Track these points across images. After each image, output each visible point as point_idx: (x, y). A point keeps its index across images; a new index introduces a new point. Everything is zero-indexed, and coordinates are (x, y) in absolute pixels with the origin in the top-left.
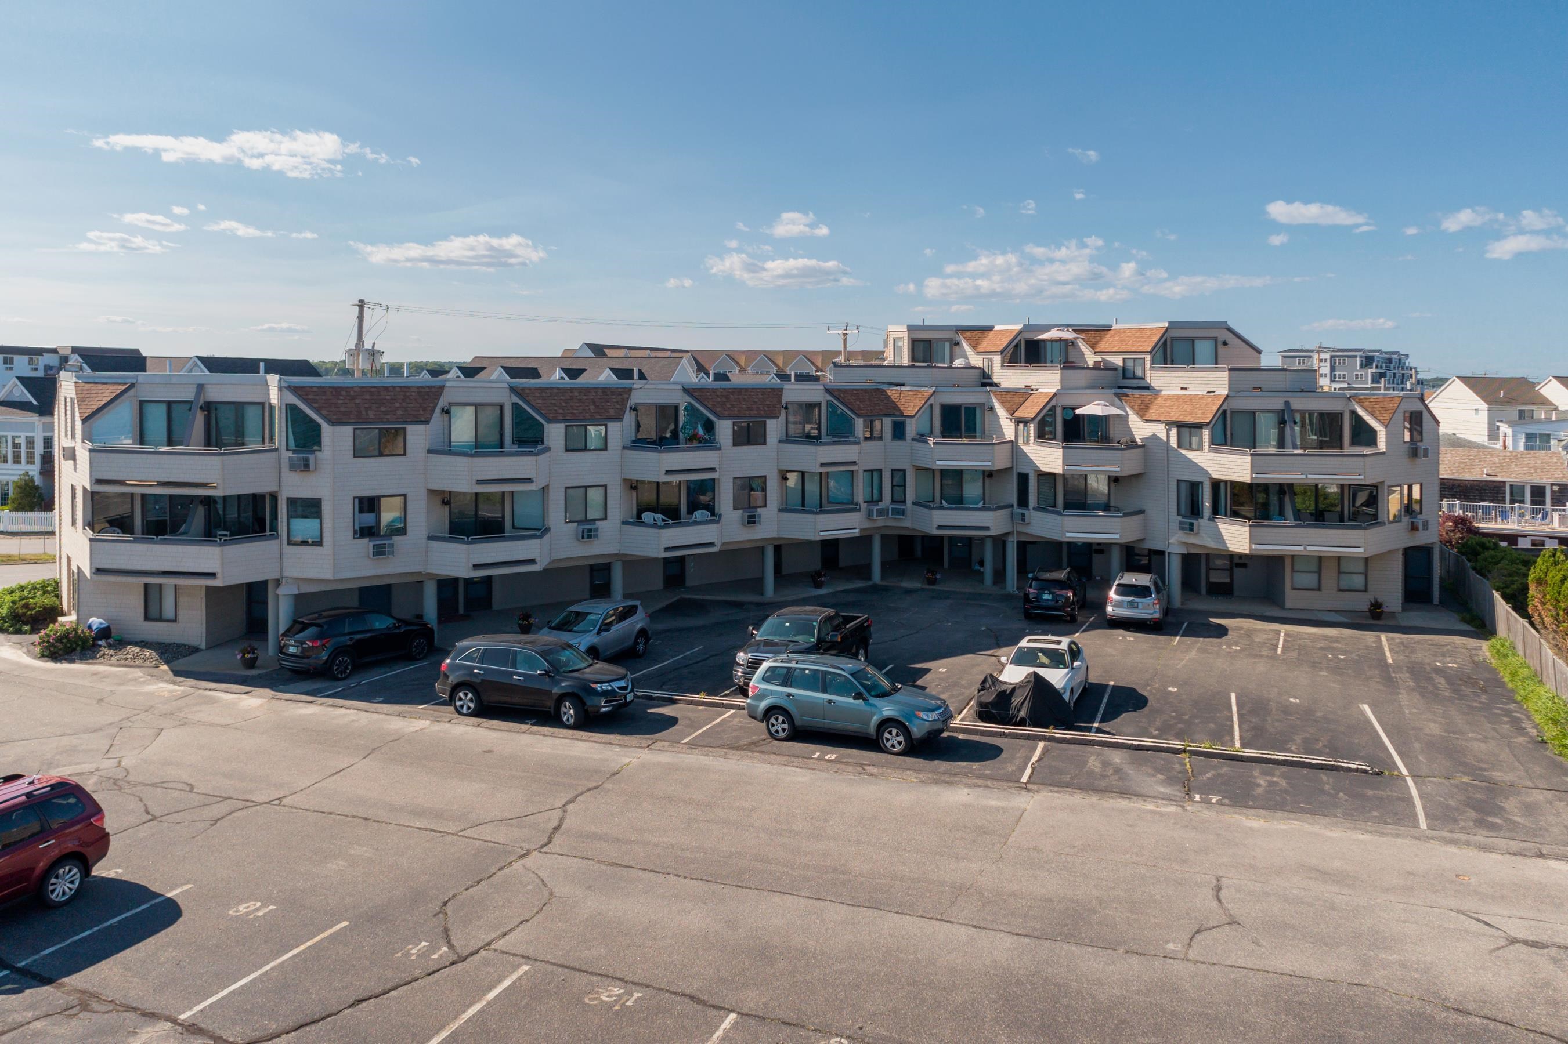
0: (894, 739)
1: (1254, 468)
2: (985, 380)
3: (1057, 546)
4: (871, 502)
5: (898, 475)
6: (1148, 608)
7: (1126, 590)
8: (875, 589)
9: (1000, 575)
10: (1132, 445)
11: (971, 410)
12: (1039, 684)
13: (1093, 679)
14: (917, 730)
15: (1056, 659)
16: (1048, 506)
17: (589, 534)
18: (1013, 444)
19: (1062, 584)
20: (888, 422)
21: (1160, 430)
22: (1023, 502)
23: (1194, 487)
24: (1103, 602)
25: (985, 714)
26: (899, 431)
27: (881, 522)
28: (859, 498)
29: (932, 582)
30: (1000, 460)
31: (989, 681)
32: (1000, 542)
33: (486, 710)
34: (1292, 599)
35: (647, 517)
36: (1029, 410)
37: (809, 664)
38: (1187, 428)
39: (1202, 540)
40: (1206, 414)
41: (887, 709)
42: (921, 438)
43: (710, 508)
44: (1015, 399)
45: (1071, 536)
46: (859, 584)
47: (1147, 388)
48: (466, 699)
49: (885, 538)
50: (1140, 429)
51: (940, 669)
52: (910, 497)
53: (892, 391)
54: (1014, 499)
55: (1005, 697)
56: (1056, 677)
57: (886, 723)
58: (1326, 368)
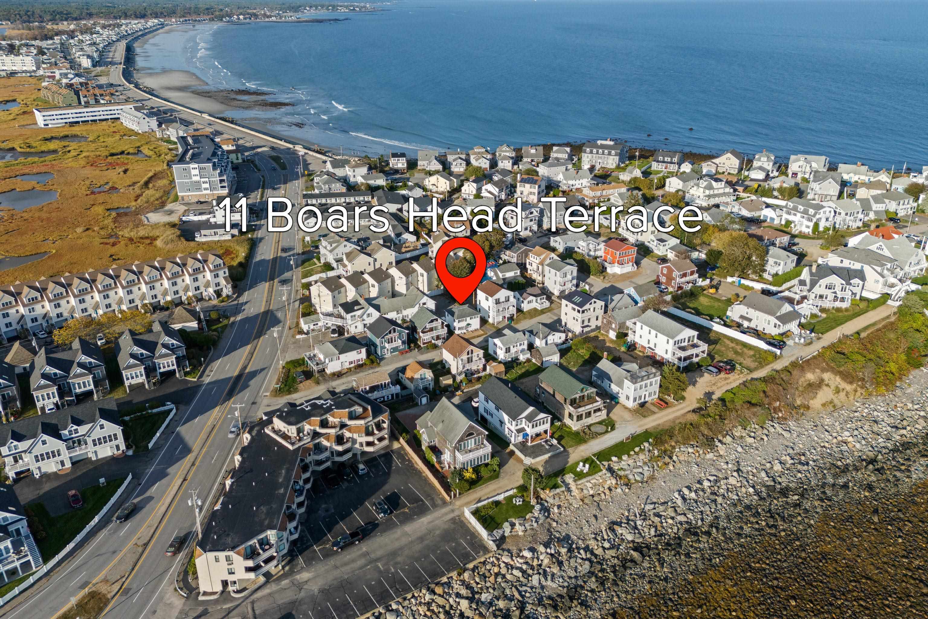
58: (196, 172)
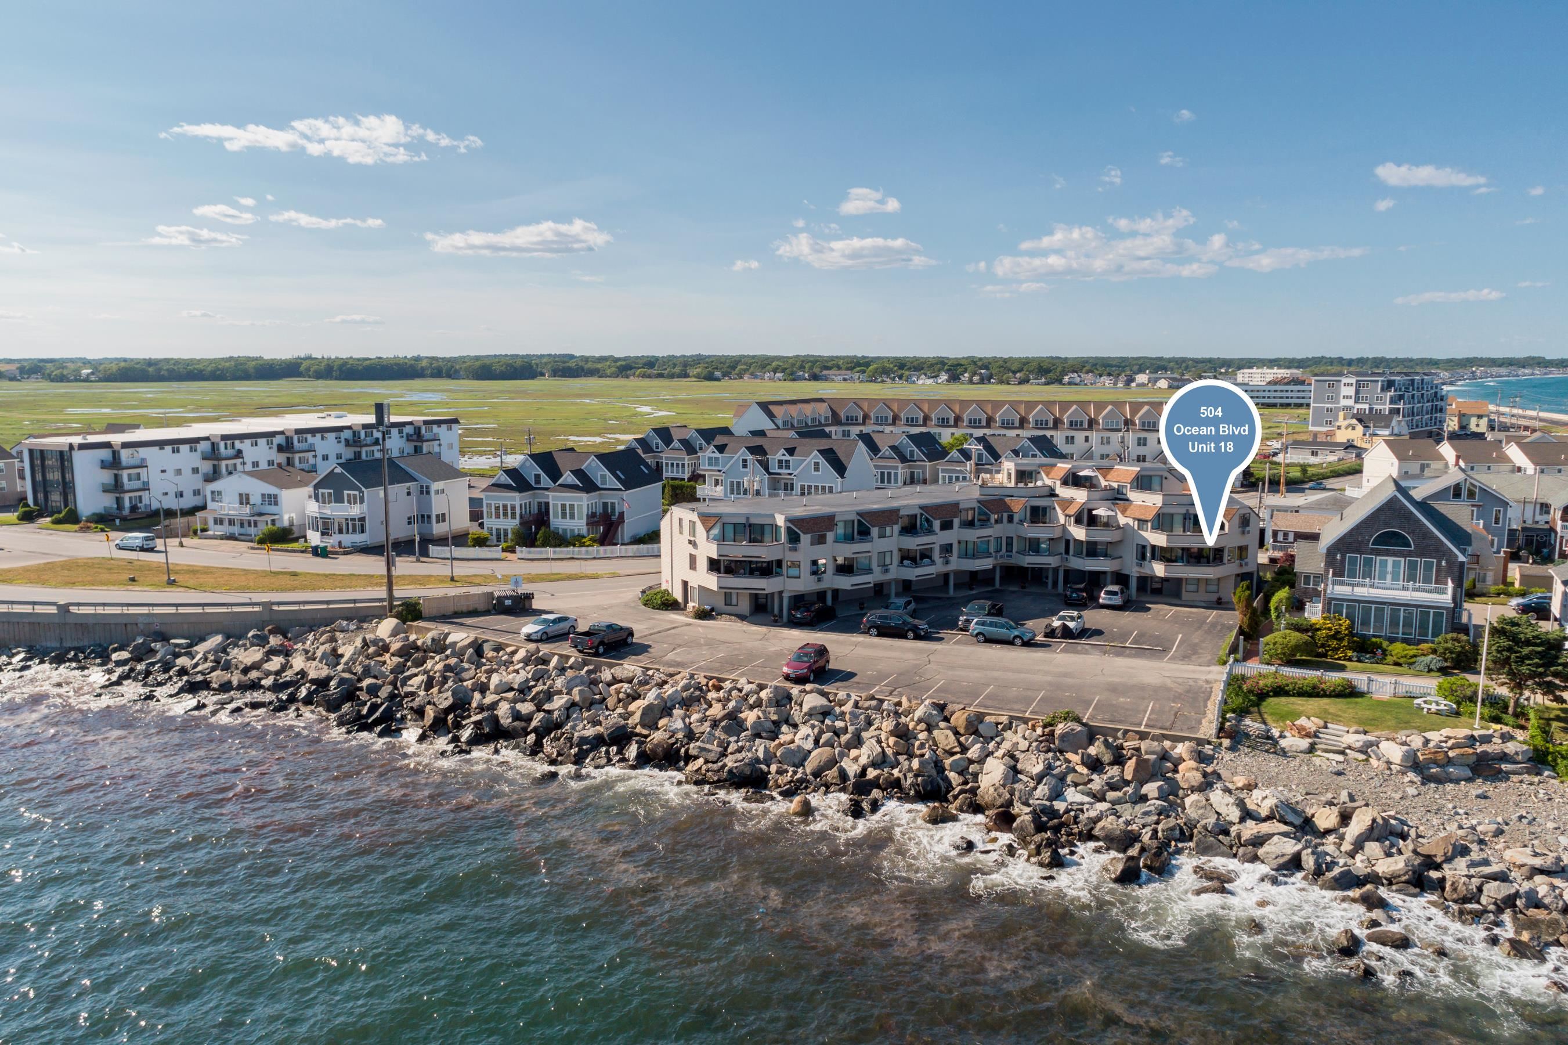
0: (1018, 641)
1: (1168, 541)
2: (1053, 494)
3: (1083, 572)
4: (997, 552)
5: (1010, 540)
6: (1117, 600)
7: (1108, 593)
8: (997, 591)
9: (1055, 584)
10: (1118, 527)
11: (1045, 509)
12: (1065, 627)
13: (1087, 626)
14: (1025, 639)
15: (1072, 619)
16: (1078, 554)
17: (887, 571)
18: (1064, 526)
19: (1081, 590)
20: (1005, 515)
21: (1130, 521)
22: (1067, 552)
23: (1144, 547)
24: (1099, 597)
25: (1046, 635)
26: (1010, 519)
27: (1000, 561)
28: (992, 550)
29: (1023, 587)
30: (1057, 534)
31: (1049, 626)
32: (1056, 570)
33: (881, 634)
34: (1185, 596)
35: (906, 562)
36: (1073, 510)
37: (989, 619)
38: (1142, 522)
39: (1145, 571)
40: (1149, 516)
41: (1016, 633)
42: (1021, 522)
43: (930, 557)
44: (1066, 503)
45: (1088, 568)
46: (990, 589)
47: (1127, 500)
48: (874, 631)
49: (1001, 567)
50: (1122, 520)
51: (1030, 624)
52: (1015, 549)
53: (1007, 499)
54: (1063, 550)
55: (1053, 631)
56: (1071, 625)
57: (1016, 637)
58: (1351, 391)
